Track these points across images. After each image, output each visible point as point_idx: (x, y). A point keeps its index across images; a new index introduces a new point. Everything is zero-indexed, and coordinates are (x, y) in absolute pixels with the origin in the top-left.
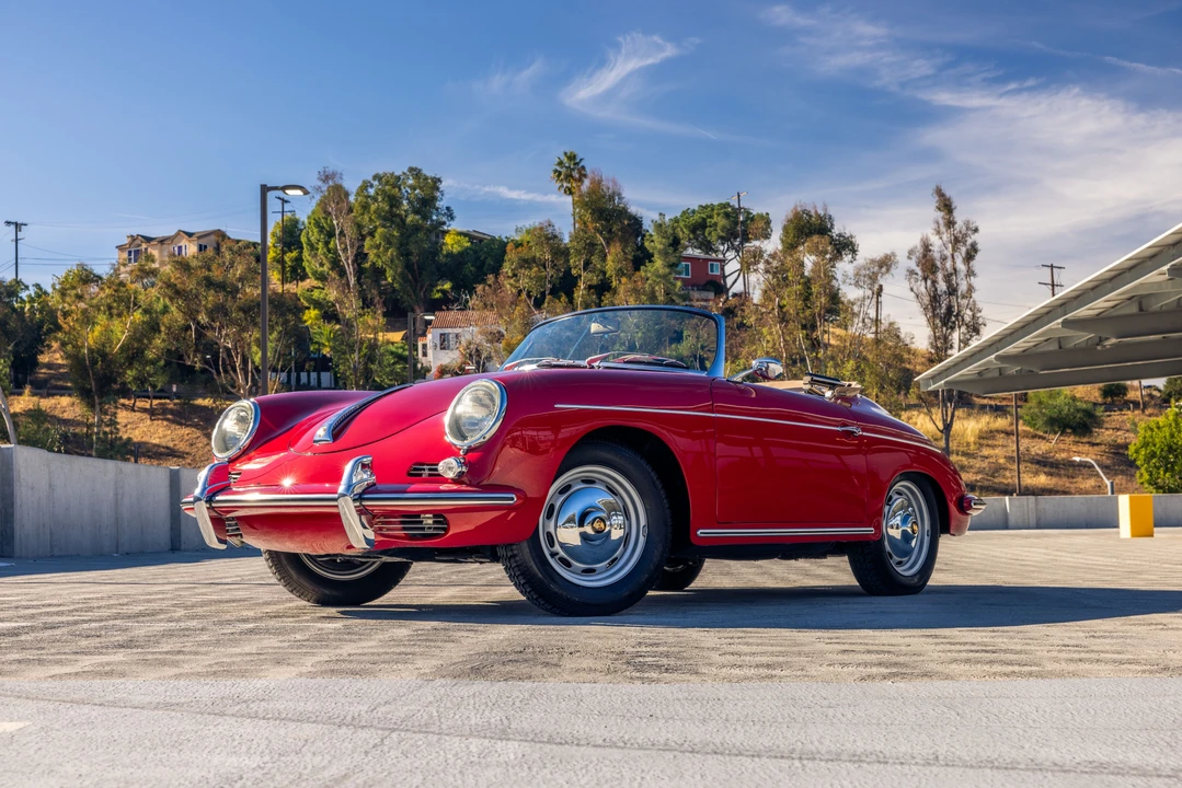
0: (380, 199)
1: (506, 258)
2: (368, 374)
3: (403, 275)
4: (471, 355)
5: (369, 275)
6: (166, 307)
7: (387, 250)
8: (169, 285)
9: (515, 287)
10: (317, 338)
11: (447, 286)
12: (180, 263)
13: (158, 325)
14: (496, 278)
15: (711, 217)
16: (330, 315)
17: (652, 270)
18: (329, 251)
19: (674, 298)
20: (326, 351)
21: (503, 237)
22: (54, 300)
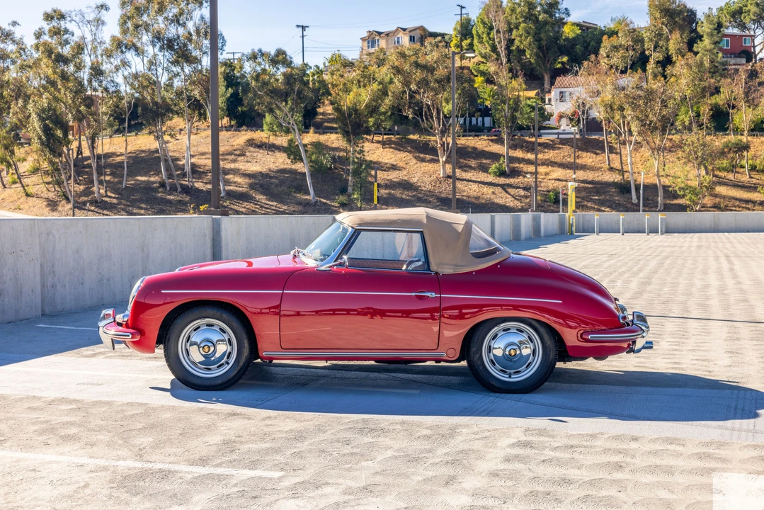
0: (523, 4)
1: (602, 45)
2: (513, 119)
3: (537, 55)
4: (579, 106)
5: (514, 54)
6: (391, 79)
7: (527, 37)
8: (393, 68)
9: (608, 65)
10: (482, 95)
11: (565, 59)
12: (400, 53)
13: (387, 92)
14: (596, 57)
15: (746, 6)
16: (489, 81)
17: (702, 46)
18: (490, 39)
19: (717, 64)
20: (488, 103)
21: (602, 26)
22: (326, 77)
